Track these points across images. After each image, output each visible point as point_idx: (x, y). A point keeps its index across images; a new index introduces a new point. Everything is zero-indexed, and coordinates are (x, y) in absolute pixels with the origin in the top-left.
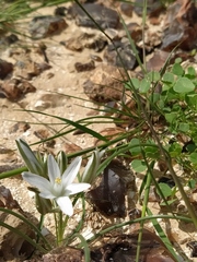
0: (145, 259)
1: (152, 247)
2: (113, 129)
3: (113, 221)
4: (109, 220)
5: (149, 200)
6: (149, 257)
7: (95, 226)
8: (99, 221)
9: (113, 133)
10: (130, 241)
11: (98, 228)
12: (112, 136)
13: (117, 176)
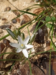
0: (52, 64)
1: (54, 58)
2: (39, 9)
3: (40, 45)
4: (39, 45)
5: (53, 37)
6: (53, 63)
7: (35, 47)
8: (36, 45)
9: (39, 10)
10: (47, 55)
11: (36, 48)
12: (39, 12)
13: (41, 30)
